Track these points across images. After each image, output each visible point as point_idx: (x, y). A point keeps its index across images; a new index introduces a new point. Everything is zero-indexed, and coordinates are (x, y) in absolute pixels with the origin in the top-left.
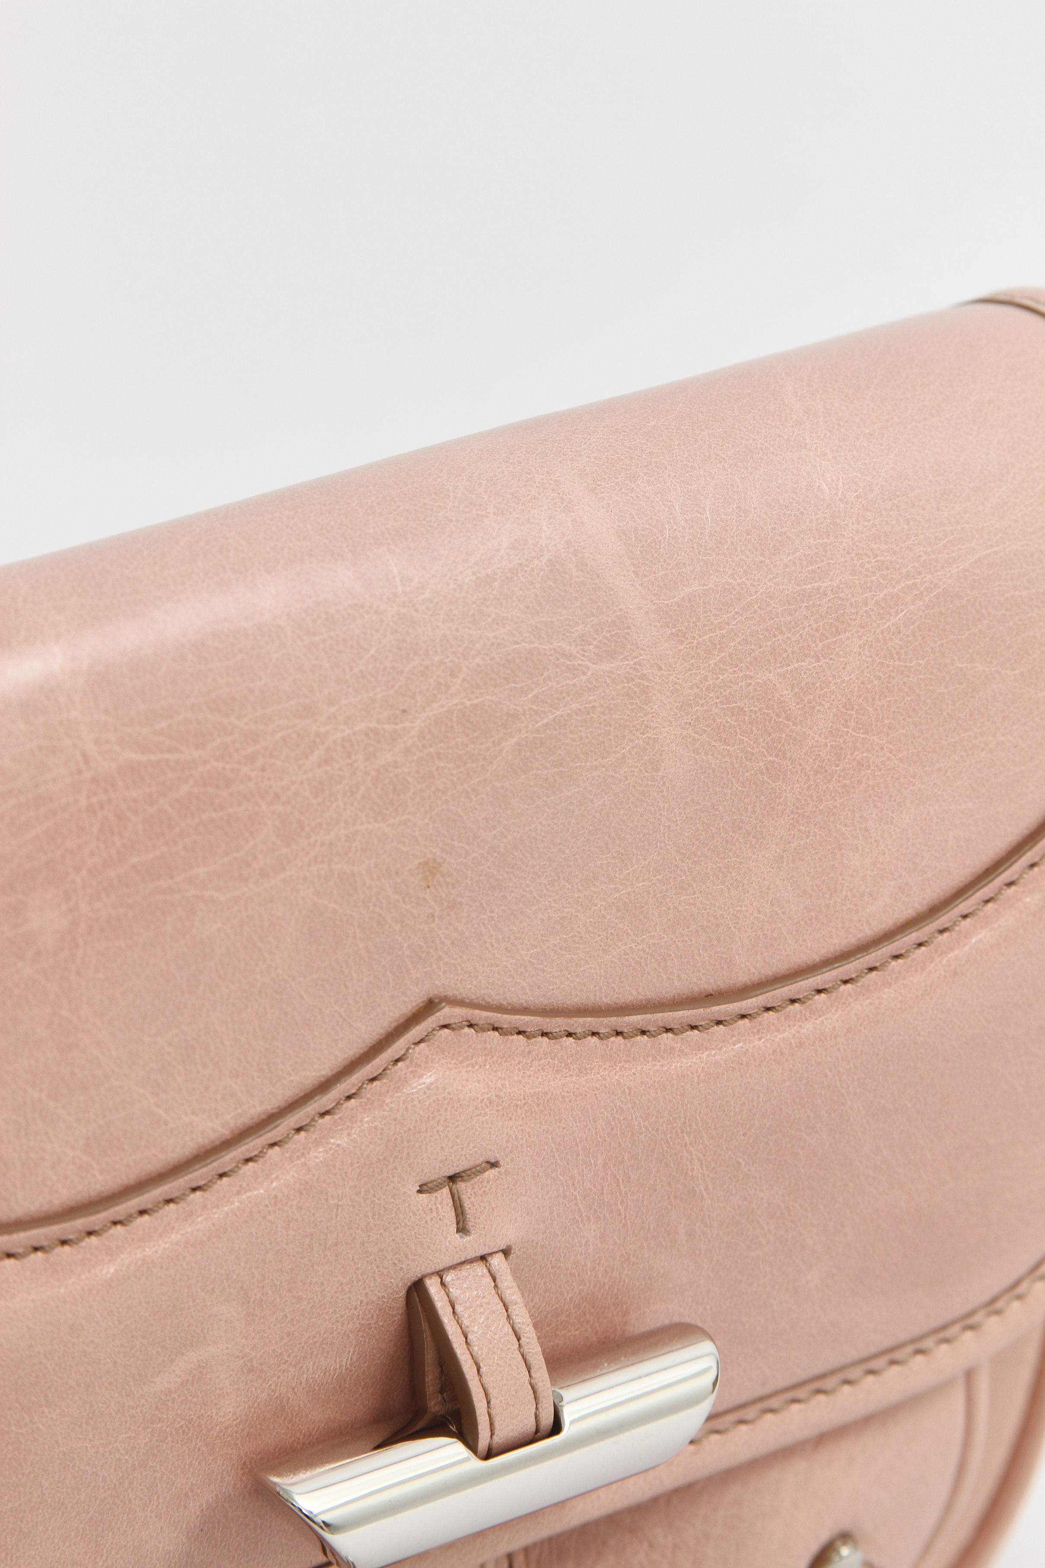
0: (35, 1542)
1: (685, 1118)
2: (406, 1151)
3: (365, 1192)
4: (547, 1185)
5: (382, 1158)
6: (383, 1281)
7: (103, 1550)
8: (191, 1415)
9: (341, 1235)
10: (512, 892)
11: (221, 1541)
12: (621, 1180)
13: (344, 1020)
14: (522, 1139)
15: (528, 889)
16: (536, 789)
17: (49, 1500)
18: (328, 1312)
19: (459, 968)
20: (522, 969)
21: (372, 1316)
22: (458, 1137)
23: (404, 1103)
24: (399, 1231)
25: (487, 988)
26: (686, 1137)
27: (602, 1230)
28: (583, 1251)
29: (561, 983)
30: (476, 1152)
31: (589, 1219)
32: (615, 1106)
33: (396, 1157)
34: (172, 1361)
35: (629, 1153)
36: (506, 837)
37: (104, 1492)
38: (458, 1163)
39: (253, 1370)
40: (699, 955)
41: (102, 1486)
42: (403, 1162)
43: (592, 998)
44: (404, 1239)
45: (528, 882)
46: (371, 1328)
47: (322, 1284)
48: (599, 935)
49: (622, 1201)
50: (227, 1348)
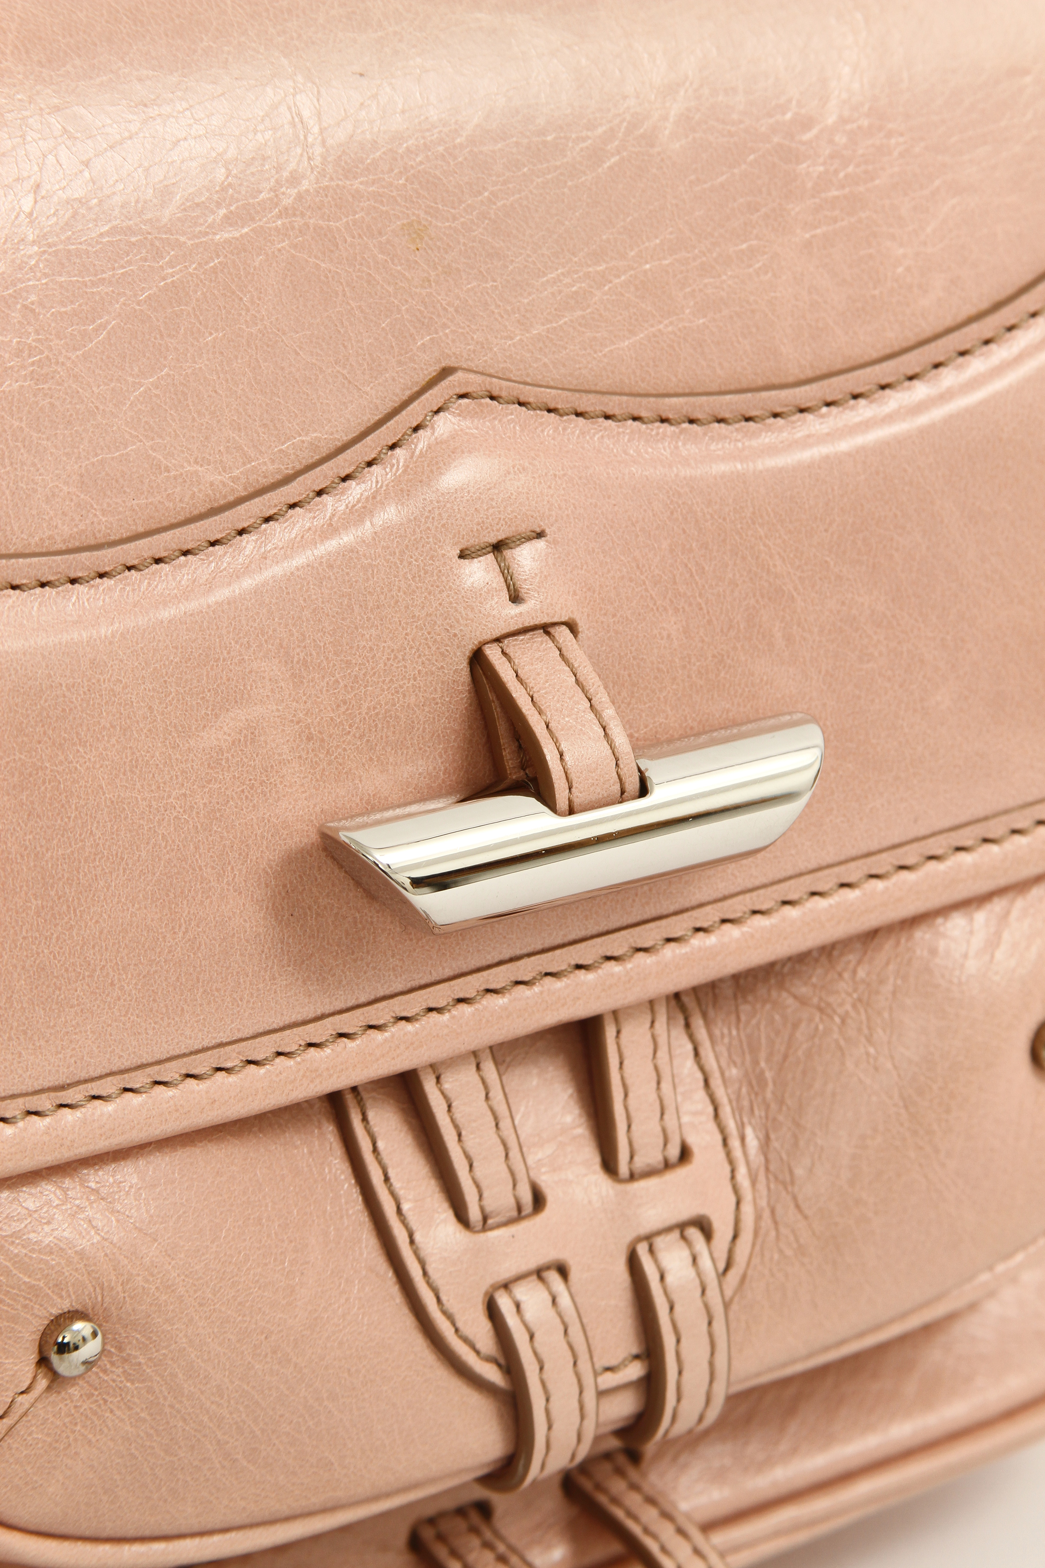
0: (99, 897)
1: (754, 508)
2: (437, 512)
3: (400, 552)
4: (606, 562)
5: (412, 518)
6: (438, 648)
7: (179, 919)
8: (250, 780)
9: (382, 597)
10: (512, 261)
11: (318, 932)
12: (694, 570)
13: (350, 382)
14: (567, 509)
15: (530, 260)
16: (519, 157)
17: (105, 852)
18: (384, 681)
19: (469, 338)
20: (541, 345)
21: (436, 690)
22: (492, 499)
23: (428, 466)
24: (445, 594)
25: (505, 361)
26: (760, 530)
27: (684, 623)
28: (667, 645)
29: (588, 362)
30: (516, 517)
31: (665, 609)
32: (671, 488)
33: (427, 517)
34: (217, 716)
35: (697, 541)
36: (495, 204)
37: (168, 853)
38: (498, 527)
39: (312, 738)
40: (739, 342)
41: (163, 844)
42: (436, 523)
43: (627, 381)
44: (451, 603)
45: (528, 252)
46: (437, 704)
47: (371, 649)
48: (621, 314)
49: (700, 595)
50: (278, 710)
